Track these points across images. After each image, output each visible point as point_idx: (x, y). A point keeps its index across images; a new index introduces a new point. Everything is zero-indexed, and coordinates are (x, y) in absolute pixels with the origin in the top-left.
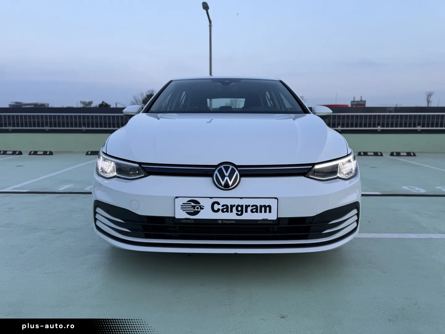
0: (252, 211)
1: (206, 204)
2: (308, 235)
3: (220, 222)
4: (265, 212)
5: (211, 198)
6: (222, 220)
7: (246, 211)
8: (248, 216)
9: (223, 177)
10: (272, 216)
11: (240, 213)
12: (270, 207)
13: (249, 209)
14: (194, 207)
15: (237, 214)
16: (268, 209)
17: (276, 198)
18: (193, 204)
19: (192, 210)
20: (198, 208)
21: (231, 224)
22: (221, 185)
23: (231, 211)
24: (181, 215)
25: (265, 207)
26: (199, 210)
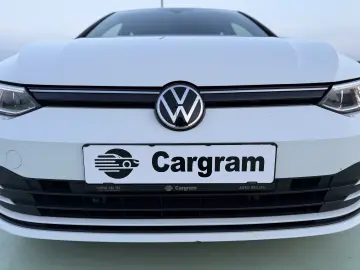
0: (228, 168)
1: (143, 156)
2: (320, 206)
3: (169, 189)
4: (253, 169)
5: (152, 145)
6: (173, 185)
7: (217, 169)
8: (220, 177)
9: (174, 106)
10: (265, 177)
11: (205, 172)
12: (261, 160)
13: (223, 164)
14: (120, 162)
15: (201, 175)
16: (258, 163)
17: (273, 144)
18: (117, 157)
19: (116, 169)
20: (127, 165)
21: (189, 192)
22: (170, 121)
23: (190, 169)
24: (96, 177)
25: (253, 160)
26: (130, 167)
